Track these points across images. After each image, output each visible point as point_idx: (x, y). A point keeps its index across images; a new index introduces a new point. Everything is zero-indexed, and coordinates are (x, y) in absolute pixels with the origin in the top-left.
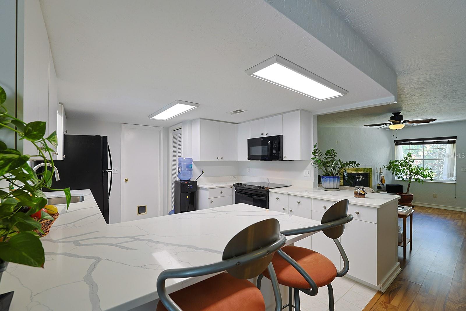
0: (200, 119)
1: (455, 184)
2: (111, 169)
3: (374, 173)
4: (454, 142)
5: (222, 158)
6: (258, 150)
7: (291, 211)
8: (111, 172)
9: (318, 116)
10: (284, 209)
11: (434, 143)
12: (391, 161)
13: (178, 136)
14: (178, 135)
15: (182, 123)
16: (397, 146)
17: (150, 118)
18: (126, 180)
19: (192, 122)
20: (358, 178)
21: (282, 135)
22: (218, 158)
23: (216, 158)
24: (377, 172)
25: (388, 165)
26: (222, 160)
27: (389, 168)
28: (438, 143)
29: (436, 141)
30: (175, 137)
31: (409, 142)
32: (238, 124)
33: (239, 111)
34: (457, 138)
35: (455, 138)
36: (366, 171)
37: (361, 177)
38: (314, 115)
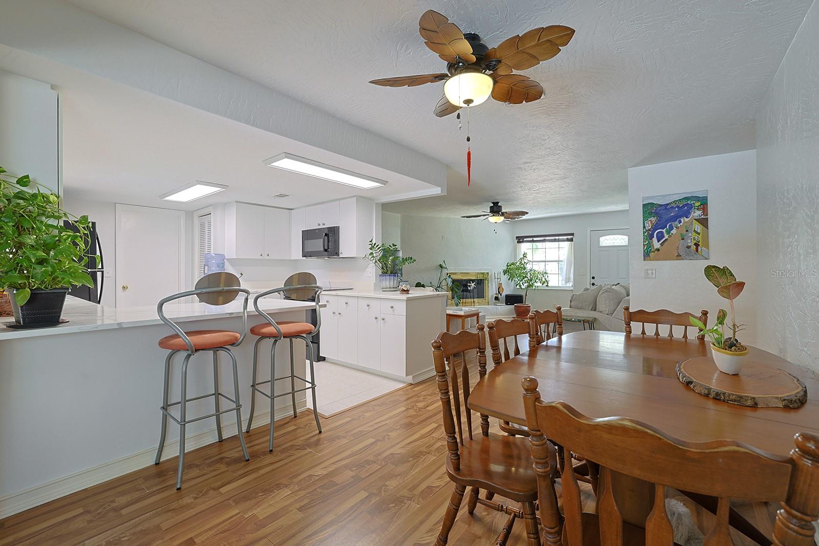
0: (236, 202)
1: (572, 290)
2: (102, 267)
3: (492, 280)
4: (571, 240)
5: (268, 255)
6: (318, 244)
7: (339, 314)
8: (103, 272)
9: (382, 204)
10: (334, 313)
11: (555, 240)
12: (508, 263)
13: (207, 224)
14: (207, 222)
15: (211, 207)
16: (520, 244)
17: (162, 198)
18: (124, 287)
19: (225, 205)
20: (470, 286)
21: (339, 227)
22: (262, 255)
23: (260, 254)
24: (495, 278)
25: (505, 268)
26: (268, 258)
27: (505, 272)
28: (559, 241)
29: (557, 238)
30: (202, 226)
31: (531, 239)
32: (292, 211)
33: (282, 196)
34: (575, 235)
35: (572, 234)
36: (480, 277)
37: (473, 284)
38: (376, 203)
